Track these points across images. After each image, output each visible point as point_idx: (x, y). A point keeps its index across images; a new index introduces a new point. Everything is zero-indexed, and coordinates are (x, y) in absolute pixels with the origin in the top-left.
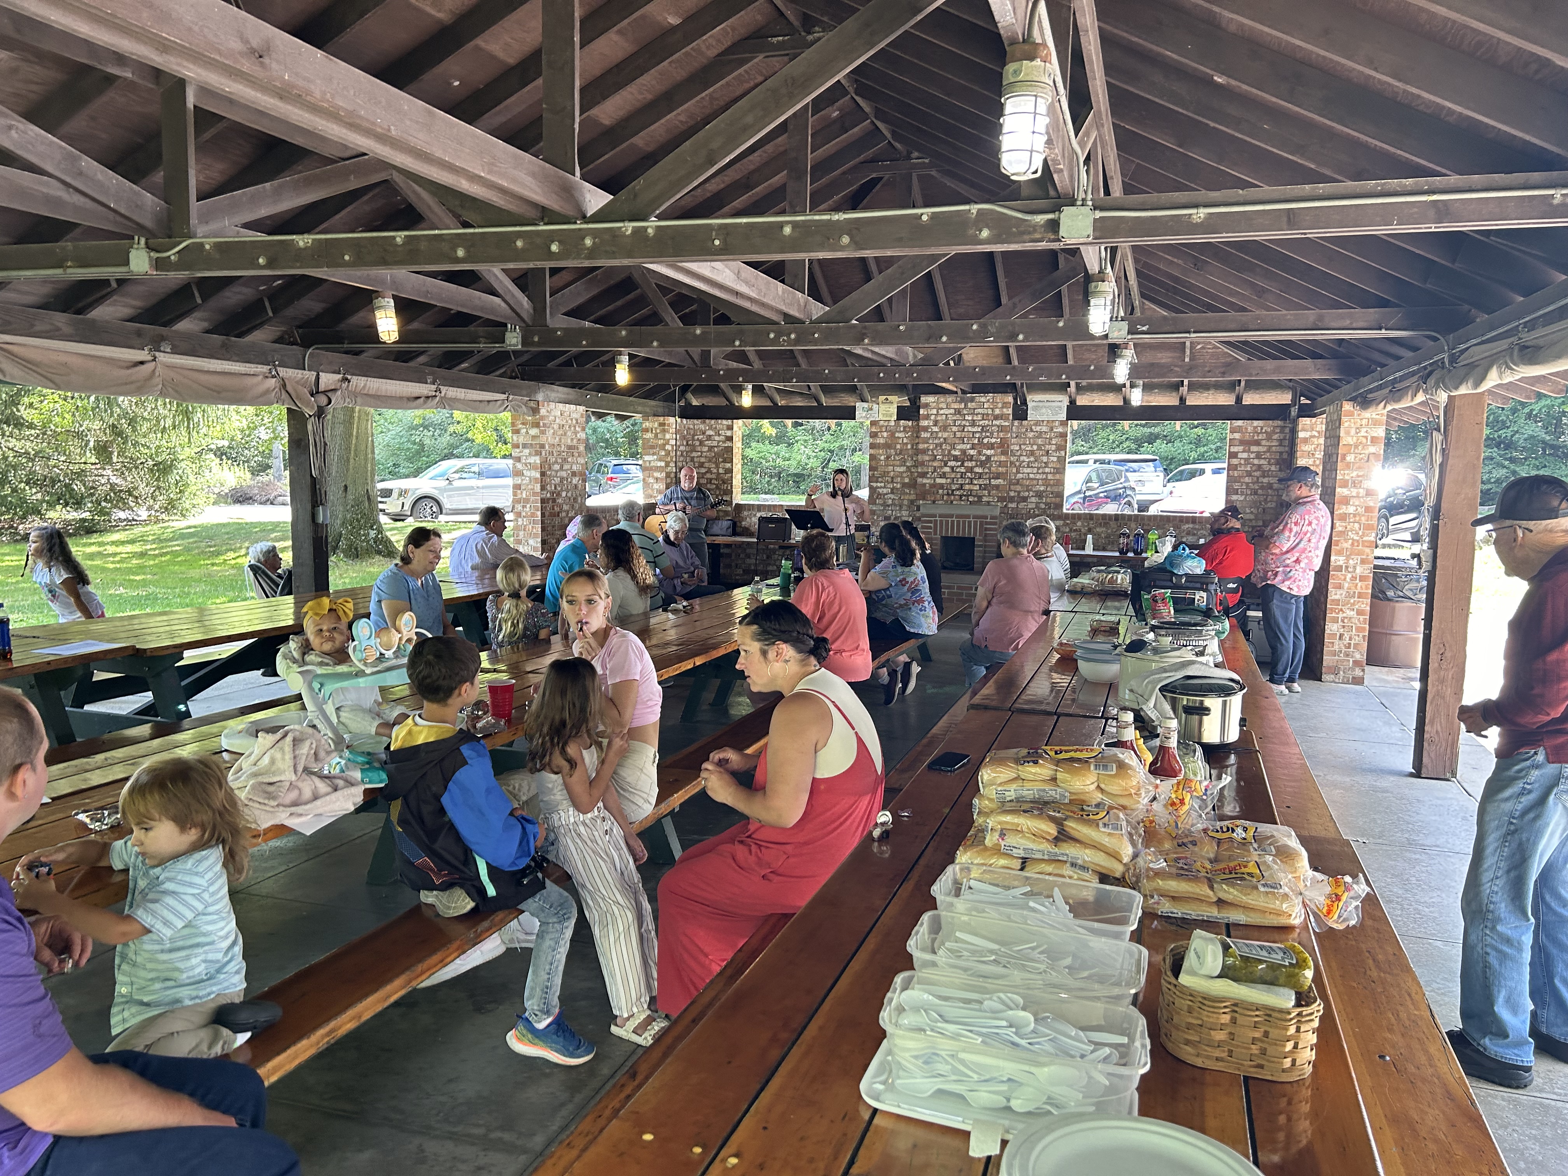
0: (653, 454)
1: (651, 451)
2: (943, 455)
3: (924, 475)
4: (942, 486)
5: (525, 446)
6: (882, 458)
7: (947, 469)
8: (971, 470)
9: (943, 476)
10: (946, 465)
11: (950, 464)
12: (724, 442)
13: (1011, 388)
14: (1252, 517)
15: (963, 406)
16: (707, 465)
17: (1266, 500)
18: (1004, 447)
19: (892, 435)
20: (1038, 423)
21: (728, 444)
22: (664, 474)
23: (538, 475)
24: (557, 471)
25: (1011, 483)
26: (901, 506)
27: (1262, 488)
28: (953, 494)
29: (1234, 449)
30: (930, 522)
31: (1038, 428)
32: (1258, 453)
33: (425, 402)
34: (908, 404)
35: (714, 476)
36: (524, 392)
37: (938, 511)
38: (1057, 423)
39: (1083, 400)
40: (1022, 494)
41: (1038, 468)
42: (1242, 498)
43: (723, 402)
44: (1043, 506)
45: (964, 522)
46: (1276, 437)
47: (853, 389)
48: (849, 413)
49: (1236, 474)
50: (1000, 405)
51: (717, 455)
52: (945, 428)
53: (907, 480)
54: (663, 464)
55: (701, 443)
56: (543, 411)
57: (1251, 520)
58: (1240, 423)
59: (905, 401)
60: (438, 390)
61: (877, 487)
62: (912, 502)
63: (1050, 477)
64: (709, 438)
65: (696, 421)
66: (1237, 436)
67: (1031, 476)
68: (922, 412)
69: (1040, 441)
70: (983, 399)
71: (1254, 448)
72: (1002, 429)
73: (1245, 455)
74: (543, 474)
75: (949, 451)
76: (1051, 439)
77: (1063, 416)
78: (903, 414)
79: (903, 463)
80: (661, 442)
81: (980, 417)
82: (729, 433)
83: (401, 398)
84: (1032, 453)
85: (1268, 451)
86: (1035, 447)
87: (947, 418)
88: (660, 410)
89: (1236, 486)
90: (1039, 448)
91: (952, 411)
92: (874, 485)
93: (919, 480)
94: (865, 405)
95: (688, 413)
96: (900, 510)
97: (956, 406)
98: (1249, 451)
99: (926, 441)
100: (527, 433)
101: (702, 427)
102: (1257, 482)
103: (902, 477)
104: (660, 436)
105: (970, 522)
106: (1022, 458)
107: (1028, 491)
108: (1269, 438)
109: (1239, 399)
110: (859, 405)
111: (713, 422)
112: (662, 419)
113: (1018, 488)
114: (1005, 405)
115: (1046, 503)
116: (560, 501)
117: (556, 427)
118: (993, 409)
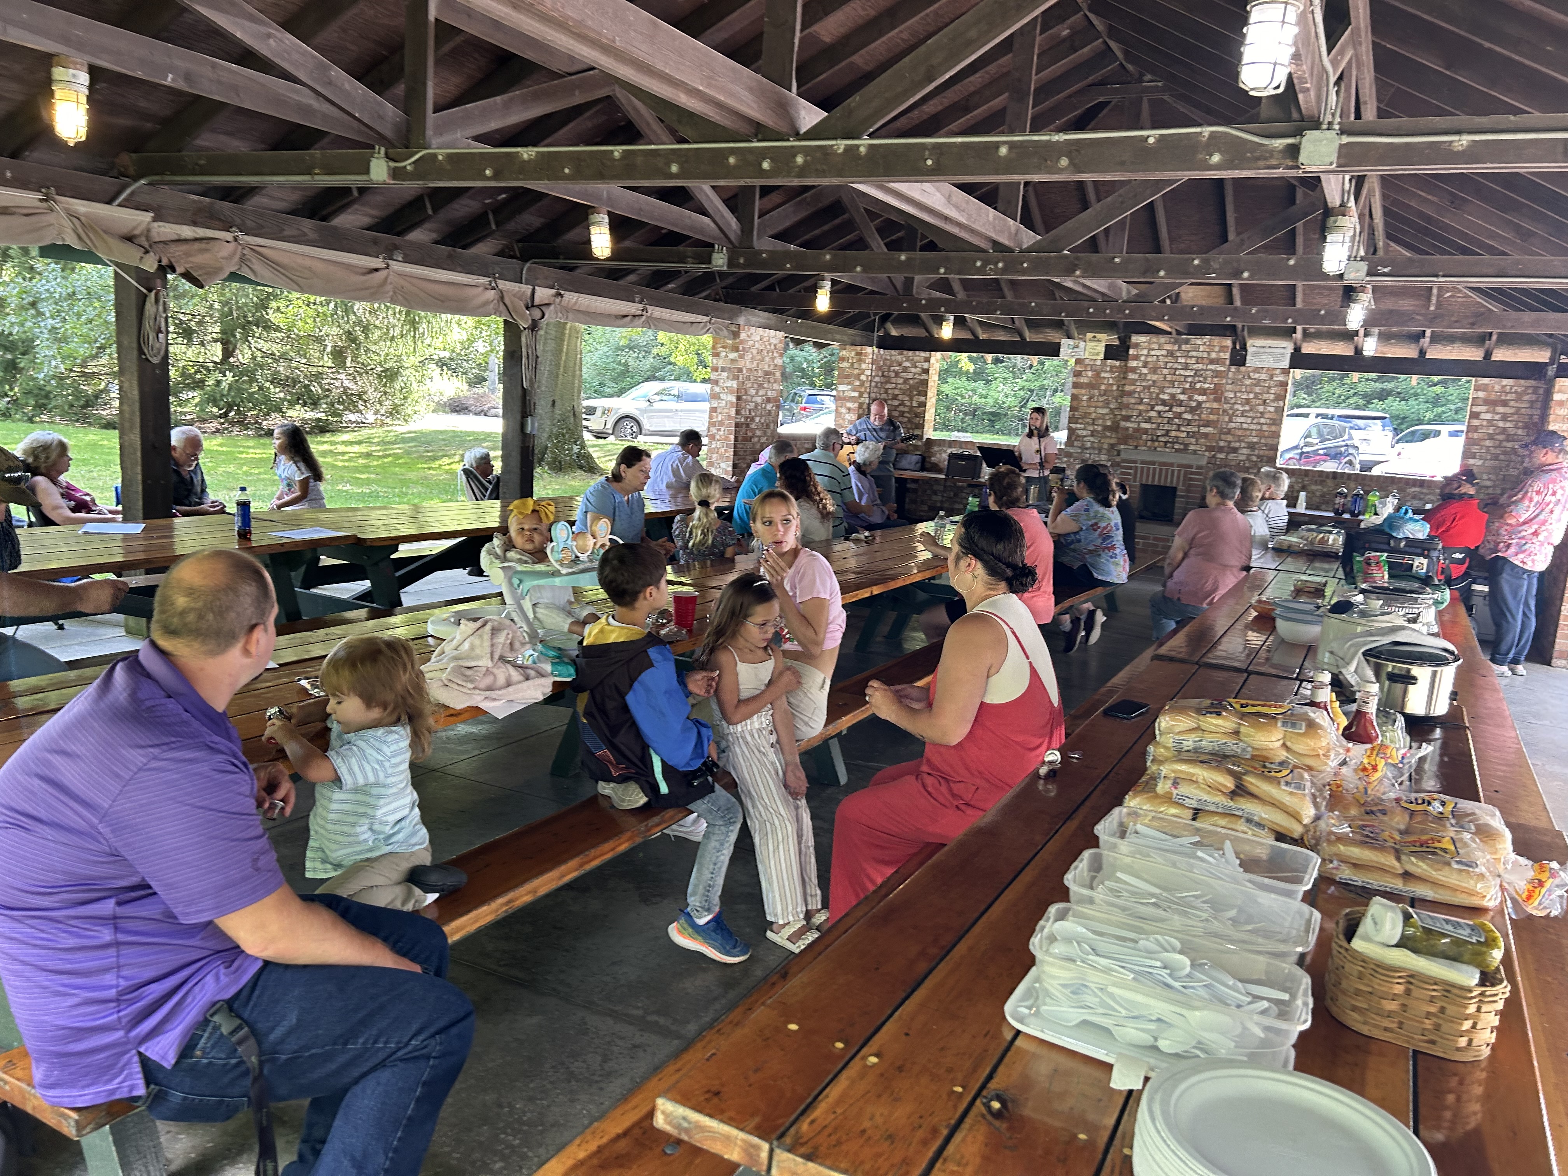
0: (848, 384)
1: (846, 381)
2: (1151, 399)
3: (1127, 418)
4: (1146, 431)
5: (723, 369)
6: (1085, 398)
7: (1153, 414)
8: (1179, 415)
9: (1149, 420)
10: (1152, 409)
11: (1158, 408)
12: (920, 374)
13: (1230, 330)
14: (1489, 483)
15: (1176, 347)
16: (900, 397)
17: (1508, 466)
18: (1217, 393)
19: (1097, 375)
20: (1257, 370)
21: (924, 377)
22: (856, 405)
23: (734, 399)
24: (752, 396)
25: (1221, 433)
26: (1100, 450)
27: (1505, 453)
28: (1157, 441)
29: (1476, 409)
30: (1130, 468)
31: (1257, 376)
32: (1504, 414)
33: (632, 321)
34: (1117, 343)
35: (906, 409)
36: (726, 315)
37: (1139, 458)
38: (1278, 372)
39: (1308, 348)
40: (1233, 445)
41: (1253, 418)
42: (1480, 463)
43: (922, 333)
44: (1254, 458)
45: (1167, 470)
46: (1527, 398)
47: (1059, 325)
48: (1053, 350)
49: (1476, 436)
50: (1217, 349)
51: (912, 388)
52: (1154, 370)
53: (1109, 423)
54: (856, 394)
55: (897, 374)
56: (743, 336)
57: (1487, 487)
58: (1486, 381)
59: (1113, 339)
60: (644, 309)
61: (1077, 429)
62: (1112, 446)
63: (1265, 428)
64: (905, 369)
65: (893, 352)
66: (1481, 394)
67: (1245, 426)
68: (1131, 351)
69: (1257, 389)
70: (1199, 342)
71: (1501, 409)
72: (1217, 374)
73: (1488, 416)
74: (739, 398)
75: (1158, 394)
76: (1269, 387)
77: (1286, 364)
78: (1110, 353)
79: (1106, 404)
80: (856, 372)
81: (1193, 360)
82: (926, 366)
83: (610, 315)
84: (1248, 402)
85: (1516, 413)
86: (1251, 396)
87: (1158, 360)
88: (858, 339)
89: (1475, 449)
90: (1256, 397)
91: (1164, 353)
92: (1073, 426)
93: (1123, 424)
94: (1071, 342)
95: (886, 343)
96: (1099, 454)
97: (1169, 347)
98: (1494, 412)
99: (1133, 382)
100: (726, 356)
101: (899, 358)
102: (1499, 446)
103: (1104, 420)
104: (856, 365)
105: (1173, 471)
106: (1236, 407)
107: (1240, 441)
108: (1519, 399)
109: (1488, 355)
110: (1065, 342)
111: (910, 353)
112: (859, 348)
113: (1229, 438)
114: (1223, 349)
115: (1258, 456)
116: (753, 426)
117: (754, 351)
118: (1209, 353)
